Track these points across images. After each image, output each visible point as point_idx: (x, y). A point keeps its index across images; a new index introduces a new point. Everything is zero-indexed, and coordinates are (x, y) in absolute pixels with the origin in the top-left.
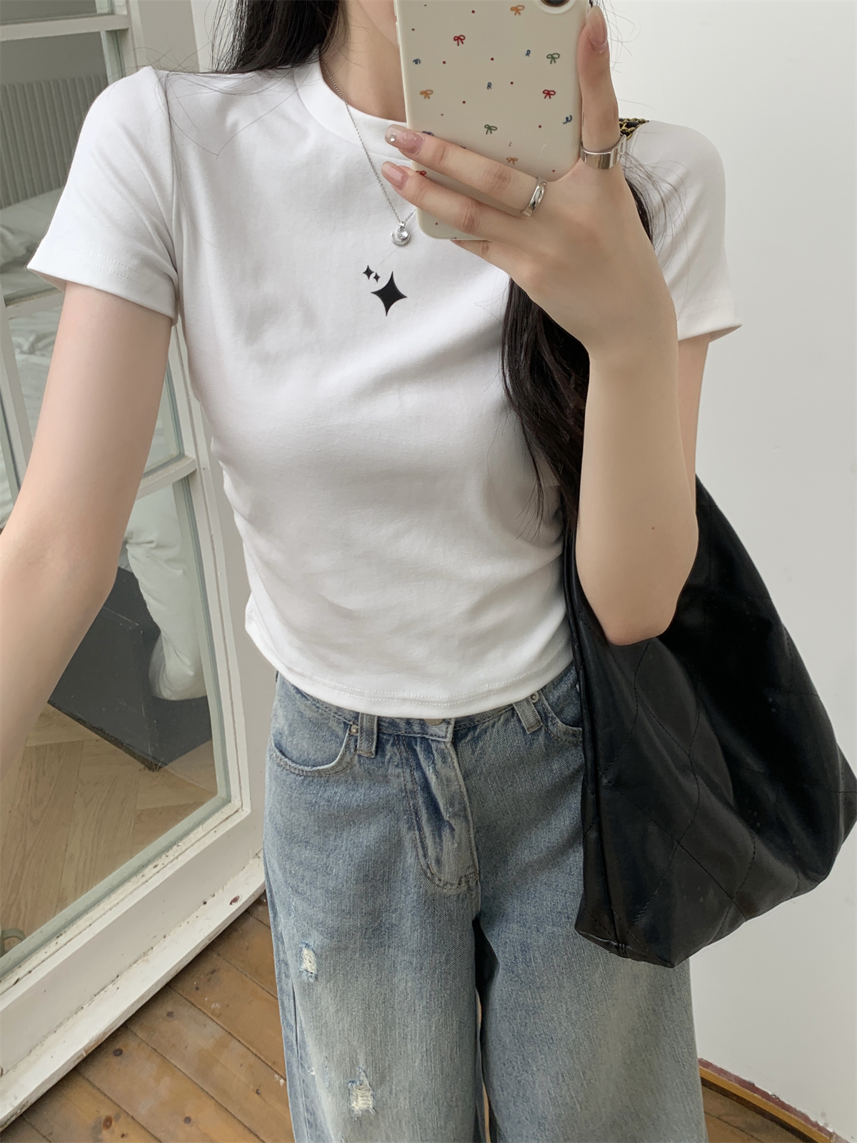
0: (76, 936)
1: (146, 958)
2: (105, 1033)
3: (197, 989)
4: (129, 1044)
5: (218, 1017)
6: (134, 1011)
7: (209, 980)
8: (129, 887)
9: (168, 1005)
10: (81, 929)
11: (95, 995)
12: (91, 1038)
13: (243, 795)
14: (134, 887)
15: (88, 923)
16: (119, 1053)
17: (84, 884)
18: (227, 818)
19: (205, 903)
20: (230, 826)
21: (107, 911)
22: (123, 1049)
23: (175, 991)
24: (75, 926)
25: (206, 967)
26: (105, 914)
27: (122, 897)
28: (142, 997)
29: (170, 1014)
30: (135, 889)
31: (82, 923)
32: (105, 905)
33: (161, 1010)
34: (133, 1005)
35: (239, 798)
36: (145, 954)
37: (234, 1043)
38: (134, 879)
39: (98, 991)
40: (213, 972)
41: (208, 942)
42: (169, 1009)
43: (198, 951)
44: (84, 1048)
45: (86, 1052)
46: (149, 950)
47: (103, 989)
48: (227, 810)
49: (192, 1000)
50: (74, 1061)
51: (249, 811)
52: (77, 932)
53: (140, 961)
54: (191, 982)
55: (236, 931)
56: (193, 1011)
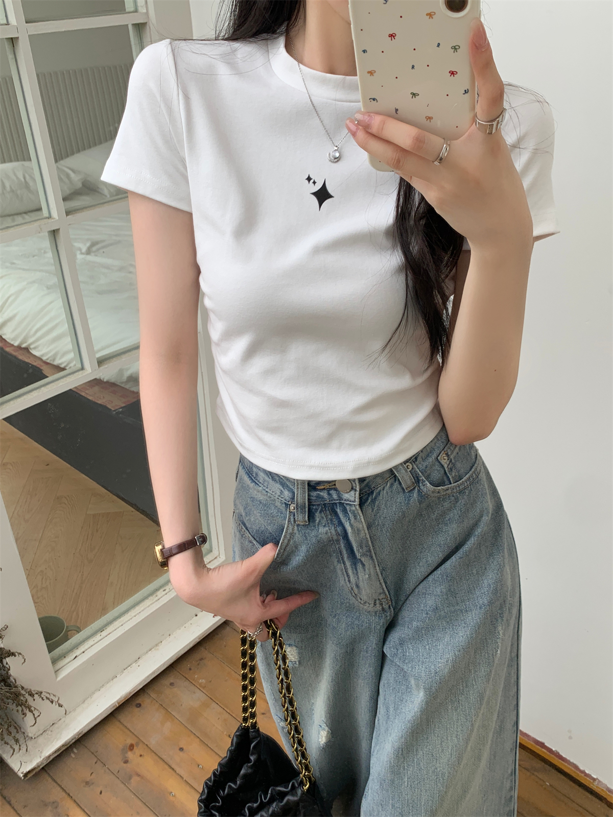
0: (113, 631)
1: (157, 647)
2: (130, 693)
3: (190, 669)
4: (145, 700)
5: (204, 688)
6: (149, 681)
7: (198, 664)
8: (147, 602)
9: (171, 679)
10: (116, 628)
11: (124, 670)
12: (121, 695)
13: (220, 547)
14: (151, 603)
15: (121, 624)
16: (139, 705)
17: (120, 598)
18: (210, 562)
19: (196, 615)
21: (133, 617)
22: (142, 703)
23: (176, 670)
24: (112, 625)
25: (197, 656)
26: (131, 619)
27: (142, 608)
28: (154, 673)
29: (172, 684)
30: (151, 604)
31: (117, 624)
32: (132, 613)
33: (166, 681)
34: (148, 677)
35: (217, 549)
36: (157, 645)
37: (214, 705)
38: (151, 598)
39: (126, 667)
40: (201, 659)
41: (198, 640)
42: (172, 681)
43: (191, 645)
44: (117, 701)
45: (118, 703)
46: (159, 643)
47: (129, 666)
48: (210, 558)
49: (187, 676)
50: (111, 709)
51: (224, 558)
52: (114, 629)
53: (153, 649)
54: (186, 665)
55: (218, 635)
56: (187, 683)
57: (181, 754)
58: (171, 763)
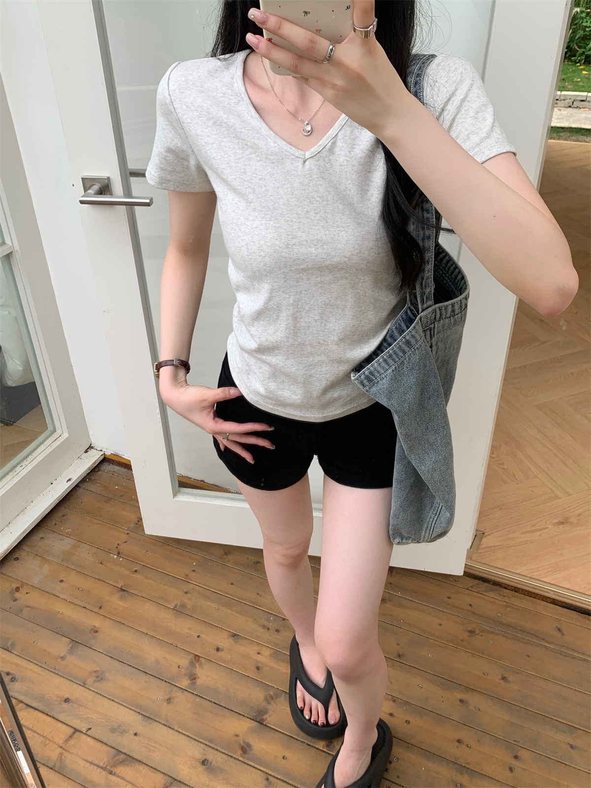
1: (24, 512)
2: (7, 549)
3: (55, 524)
4: (22, 554)
5: (71, 535)
6: (23, 537)
7: (62, 520)
8: (8, 477)
9: (40, 534)
13: (62, 427)
14: (12, 477)
16: (17, 559)
18: (56, 440)
19: (52, 484)
20: (58, 443)
22: (19, 557)
23: (43, 527)
25: (59, 514)
27: (5, 482)
28: (25, 531)
29: (42, 538)
30: (12, 479)
33: (37, 536)
35: (60, 428)
40: (63, 516)
41: (58, 502)
42: (41, 536)
43: (53, 506)
46: (24, 509)
48: (55, 436)
49: (54, 530)
51: (68, 435)
53: (21, 514)
54: (51, 522)
55: (73, 496)
56: (55, 535)
57: (62, 584)
58: (54, 592)
